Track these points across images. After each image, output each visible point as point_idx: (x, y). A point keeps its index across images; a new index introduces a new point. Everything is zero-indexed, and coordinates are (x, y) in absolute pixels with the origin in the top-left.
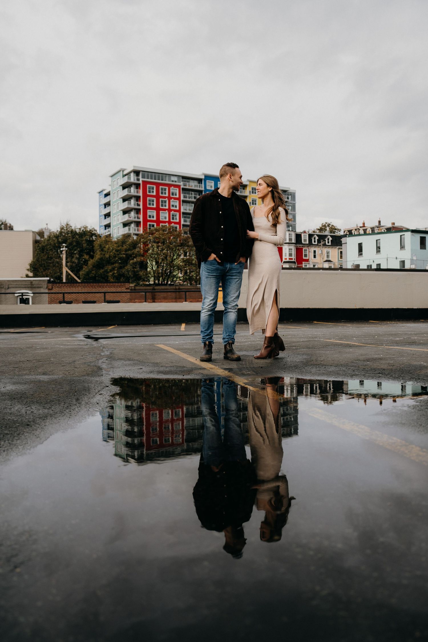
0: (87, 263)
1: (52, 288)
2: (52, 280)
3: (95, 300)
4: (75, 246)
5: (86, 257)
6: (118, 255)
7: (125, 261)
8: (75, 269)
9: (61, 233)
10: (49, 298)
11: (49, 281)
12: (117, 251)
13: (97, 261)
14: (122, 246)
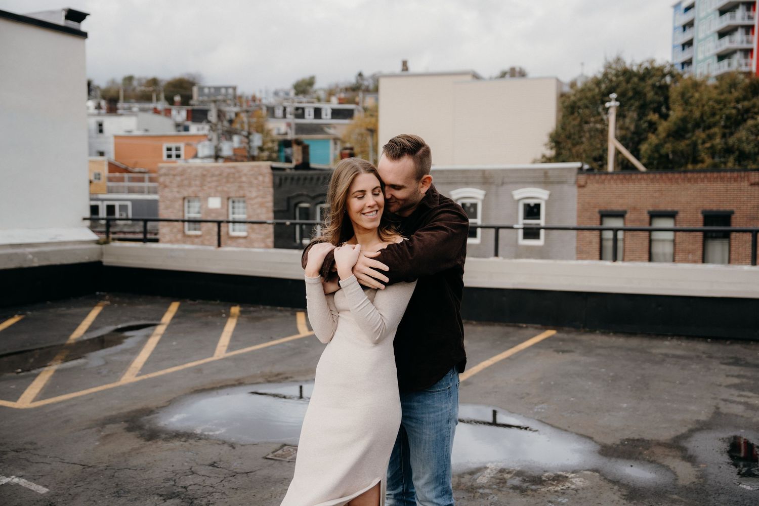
0: (656, 129)
1: (586, 183)
2: (586, 167)
3: (676, 209)
4: (631, 98)
5: (654, 117)
6: (721, 109)
7: (734, 123)
8: (632, 141)
9: (605, 75)
10: (578, 203)
11: (580, 169)
12: (718, 102)
13: (675, 123)
14: (731, 92)
